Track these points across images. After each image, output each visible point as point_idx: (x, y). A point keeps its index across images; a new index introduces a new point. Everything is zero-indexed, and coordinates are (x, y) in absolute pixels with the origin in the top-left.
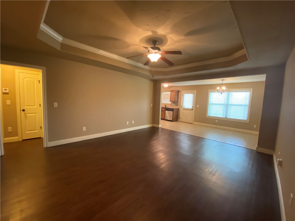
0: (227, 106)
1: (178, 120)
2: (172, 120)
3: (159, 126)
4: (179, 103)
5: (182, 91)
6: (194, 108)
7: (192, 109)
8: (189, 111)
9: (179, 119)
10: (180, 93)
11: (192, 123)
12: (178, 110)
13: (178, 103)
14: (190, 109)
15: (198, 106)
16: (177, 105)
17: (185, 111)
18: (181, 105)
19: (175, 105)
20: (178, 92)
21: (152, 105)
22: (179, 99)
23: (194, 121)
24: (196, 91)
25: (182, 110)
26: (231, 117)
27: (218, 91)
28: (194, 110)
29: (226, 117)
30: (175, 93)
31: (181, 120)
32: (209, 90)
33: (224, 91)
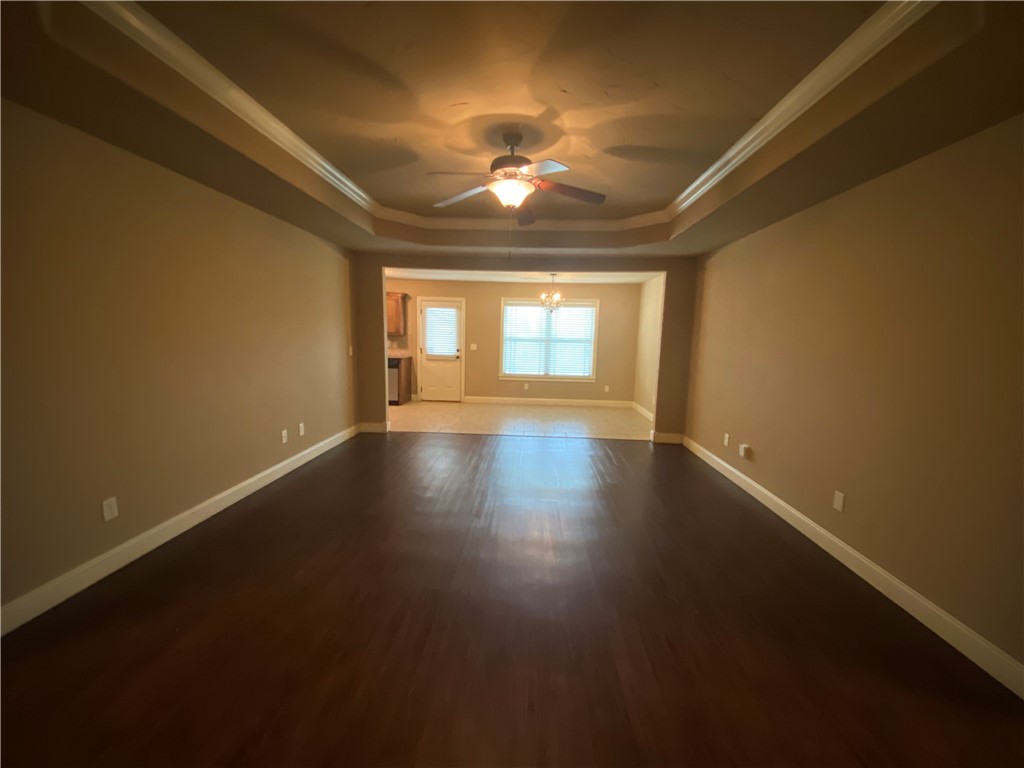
0: (548, 342)
1: (413, 396)
2: (396, 399)
3: (386, 428)
4: (409, 338)
5: (419, 299)
6: (463, 354)
7: (458, 357)
8: (449, 365)
9: (416, 393)
10: (410, 305)
11: (460, 402)
12: (410, 360)
13: (407, 340)
14: (451, 357)
15: (473, 347)
16: (403, 345)
17: (432, 364)
18: (420, 345)
19: (395, 345)
20: (405, 298)
21: (351, 349)
22: (409, 324)
23: (466, 394)
24: (464, 300)
25: (425, 362)
26: (558, 373)
27: (543, 304)
28: (463, 358)
29: (546, 374)
30: (398, 304)
31: (423, 395)
32: (502, 299)
33: (558, 304)
